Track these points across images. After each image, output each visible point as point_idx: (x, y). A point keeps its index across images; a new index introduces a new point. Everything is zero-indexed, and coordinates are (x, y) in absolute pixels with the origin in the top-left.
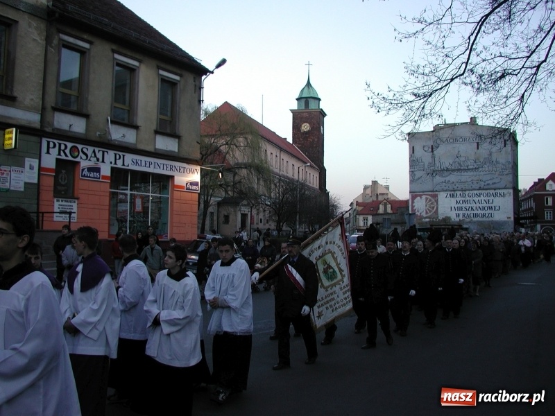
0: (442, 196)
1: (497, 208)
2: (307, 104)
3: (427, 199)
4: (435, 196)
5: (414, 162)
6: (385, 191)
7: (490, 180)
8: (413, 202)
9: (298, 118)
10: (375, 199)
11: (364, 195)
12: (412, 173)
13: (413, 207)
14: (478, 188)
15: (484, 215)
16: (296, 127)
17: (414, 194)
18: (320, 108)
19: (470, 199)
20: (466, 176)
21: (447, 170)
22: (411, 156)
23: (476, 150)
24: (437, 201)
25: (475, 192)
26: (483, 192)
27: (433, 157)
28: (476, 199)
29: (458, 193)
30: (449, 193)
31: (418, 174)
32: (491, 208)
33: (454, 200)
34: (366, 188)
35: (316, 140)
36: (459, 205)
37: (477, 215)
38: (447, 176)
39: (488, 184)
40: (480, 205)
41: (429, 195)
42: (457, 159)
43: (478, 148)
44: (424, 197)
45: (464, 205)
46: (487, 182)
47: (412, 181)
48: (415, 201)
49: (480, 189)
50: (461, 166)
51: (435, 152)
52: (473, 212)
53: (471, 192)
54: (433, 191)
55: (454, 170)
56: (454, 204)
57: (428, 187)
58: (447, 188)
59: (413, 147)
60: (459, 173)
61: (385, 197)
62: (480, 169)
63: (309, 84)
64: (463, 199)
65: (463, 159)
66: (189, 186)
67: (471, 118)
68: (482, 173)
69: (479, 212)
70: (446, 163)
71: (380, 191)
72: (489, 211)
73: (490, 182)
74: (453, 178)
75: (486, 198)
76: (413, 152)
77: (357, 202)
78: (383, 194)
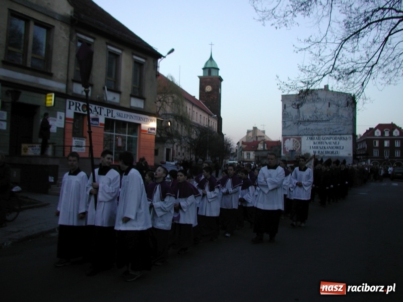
0: (304, 139)
1: (342, 148)
2: (210, 72)
3: (294, 141)
4: (299, 139)
5: (285, 115)
6: (262, 134)
7: (338, 128)
8: (284, 142)
9: (203, 82)
10: (255, 140)
11: (247, 137)
12: (284, 122)
13: (284, 146)
14: (329, 133)
15: (332, 152)
16: (202, 89)
17: (285, 137)
18: (219, 75)
19: (324, 141)
20: (321, 126)
21: (308, 121)
22: (283, 111)
23: (328, 108)
24: (301, 142)
25: (327, 136)
26: (332, 136)
27: (299, 112)
28: (328, 141)
29: (315, 137)
30: (309, 137)
31: (288, 123)
32: (337, 148)
33: (312, 142)
34: (248, 132)
35: (216, 97)
36: (316, 145)
37: (328, 152)
38: (307, 125)
39: (336, 131)
40: (330, 146)
41: (296, 138)
42: (315, 114)
43: (329, 106)
44: (292, 139)
45: (319, 145)
46: (335, 130)
47: (284, 128)
48: (286, 141)
49: (330, 134)
50: (318, 118)
51: (300, 109)
52: (325, 150)
53: (324, 136)
54: (298, 135)
55: (312, 121)
56: (312, 145)
57: (295, 132)
58: (308, 133)
59: (285, 105)
60: (316, 123)
61: (262, 138)
62: (331, 121)
63: (211, 58)
64: (319, 141)
65: (319, 114)
66: (150, 130)
67: (325, 86)
68: (331, 124)
69: (329, 150)
70: (308, 116)
71: (258, 134)
72: (336, 150)
73: (337, 130)
74: (312, 126)
75: (334, 141)
76: (285, 108)
77: (243, 142)
78: (261, 136)
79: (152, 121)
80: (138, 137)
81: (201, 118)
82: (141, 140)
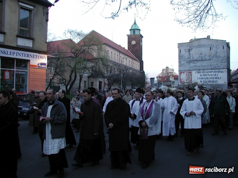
0: (194, 73)
1: (220, 78)
2: (134, 32)
3: (186, 74)
4: (191, 73)
5: (180, 57)
6: (171, 71)
7: (216, 65)
8: (180, 76)
9: (130, 39)
10: (167, 75)
12: (180, 62)
13: (180, 78)
14: (210, 68)
15: (213, 81)
16: (129, 43)
17: (181, 72)
18: (140, 34)
19: (207, 74)
20: (205, 63)
21: (196, 60)
22: (179, 54)
23: (209, 51)
24: (191, 75)
25: (209, 70)
26: (213, 70)
27: (190, 54)
28: (210, 74)
29: (201, 71)
30: (197, 71)
31: (183, 62)
32: (217, 78)
33: (199, 74)
34: (163, 70)
35: (138, 48)
36: (202, 77)
37: (210, 81)
38: (196, 63)
39: (215, 67)
40: (212, 77)
41: (188, 72)
42: (201, 55)
43: (210, 50)
44: (185, 73)
45: (204, 77)
46: (215, 66)
47: (180, 66)
48: (181, 75)
49: (211, 69)
50: (203, 58)
51: (190, 52)
52: (208, 80)
53: (207, 71)
54: (189, 70)
55: (199, 60)
56: (199, 76)
57: (187, 68)
58: (196, 69)
59: (180, 50)
60: (201, 62)
61: (172, 74)
62: (212, 60)
63: (135, 23)
64: (204, 74)
65: (203, 55)
66: (40, 65)
67: (207, 36)
68: (212, 62)
69: (211, 80)
70: (196, 57)
71: (169, 71)
72: (216, 80)
73: (216, 66)
74: (199, 64)
75: (214, 74)
76: (180, 52)
77: (159, 76)
79: (42, 58)
80: (28, 71)
81: (126, 61)
82: (30, 73)
